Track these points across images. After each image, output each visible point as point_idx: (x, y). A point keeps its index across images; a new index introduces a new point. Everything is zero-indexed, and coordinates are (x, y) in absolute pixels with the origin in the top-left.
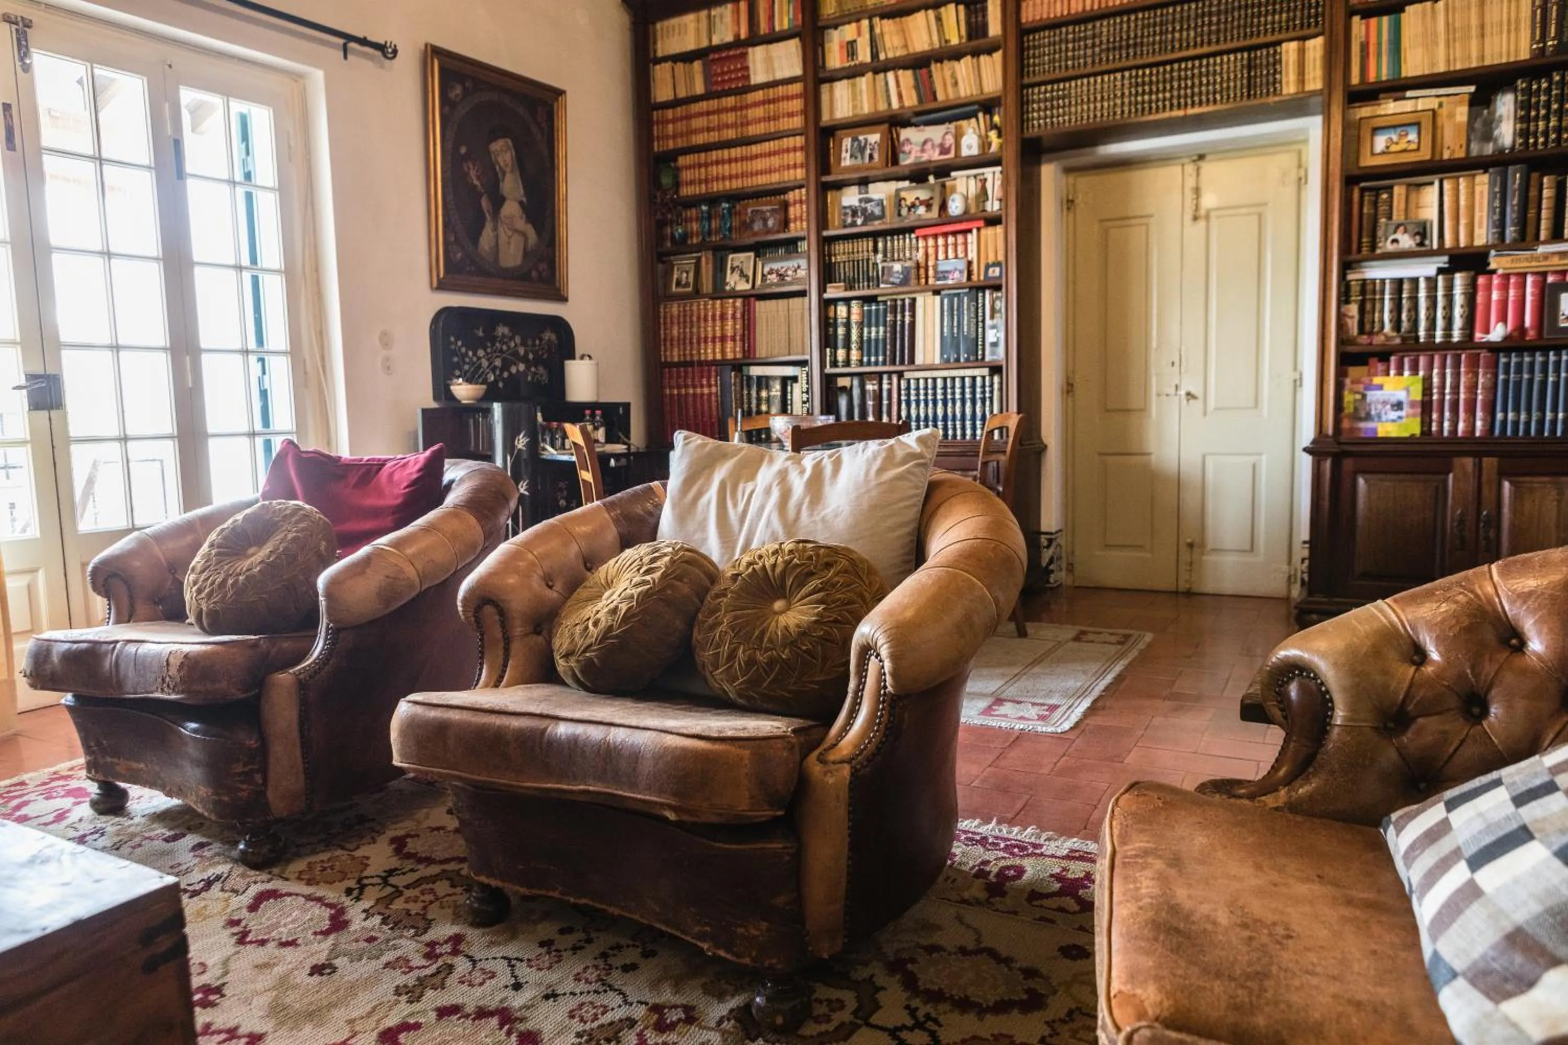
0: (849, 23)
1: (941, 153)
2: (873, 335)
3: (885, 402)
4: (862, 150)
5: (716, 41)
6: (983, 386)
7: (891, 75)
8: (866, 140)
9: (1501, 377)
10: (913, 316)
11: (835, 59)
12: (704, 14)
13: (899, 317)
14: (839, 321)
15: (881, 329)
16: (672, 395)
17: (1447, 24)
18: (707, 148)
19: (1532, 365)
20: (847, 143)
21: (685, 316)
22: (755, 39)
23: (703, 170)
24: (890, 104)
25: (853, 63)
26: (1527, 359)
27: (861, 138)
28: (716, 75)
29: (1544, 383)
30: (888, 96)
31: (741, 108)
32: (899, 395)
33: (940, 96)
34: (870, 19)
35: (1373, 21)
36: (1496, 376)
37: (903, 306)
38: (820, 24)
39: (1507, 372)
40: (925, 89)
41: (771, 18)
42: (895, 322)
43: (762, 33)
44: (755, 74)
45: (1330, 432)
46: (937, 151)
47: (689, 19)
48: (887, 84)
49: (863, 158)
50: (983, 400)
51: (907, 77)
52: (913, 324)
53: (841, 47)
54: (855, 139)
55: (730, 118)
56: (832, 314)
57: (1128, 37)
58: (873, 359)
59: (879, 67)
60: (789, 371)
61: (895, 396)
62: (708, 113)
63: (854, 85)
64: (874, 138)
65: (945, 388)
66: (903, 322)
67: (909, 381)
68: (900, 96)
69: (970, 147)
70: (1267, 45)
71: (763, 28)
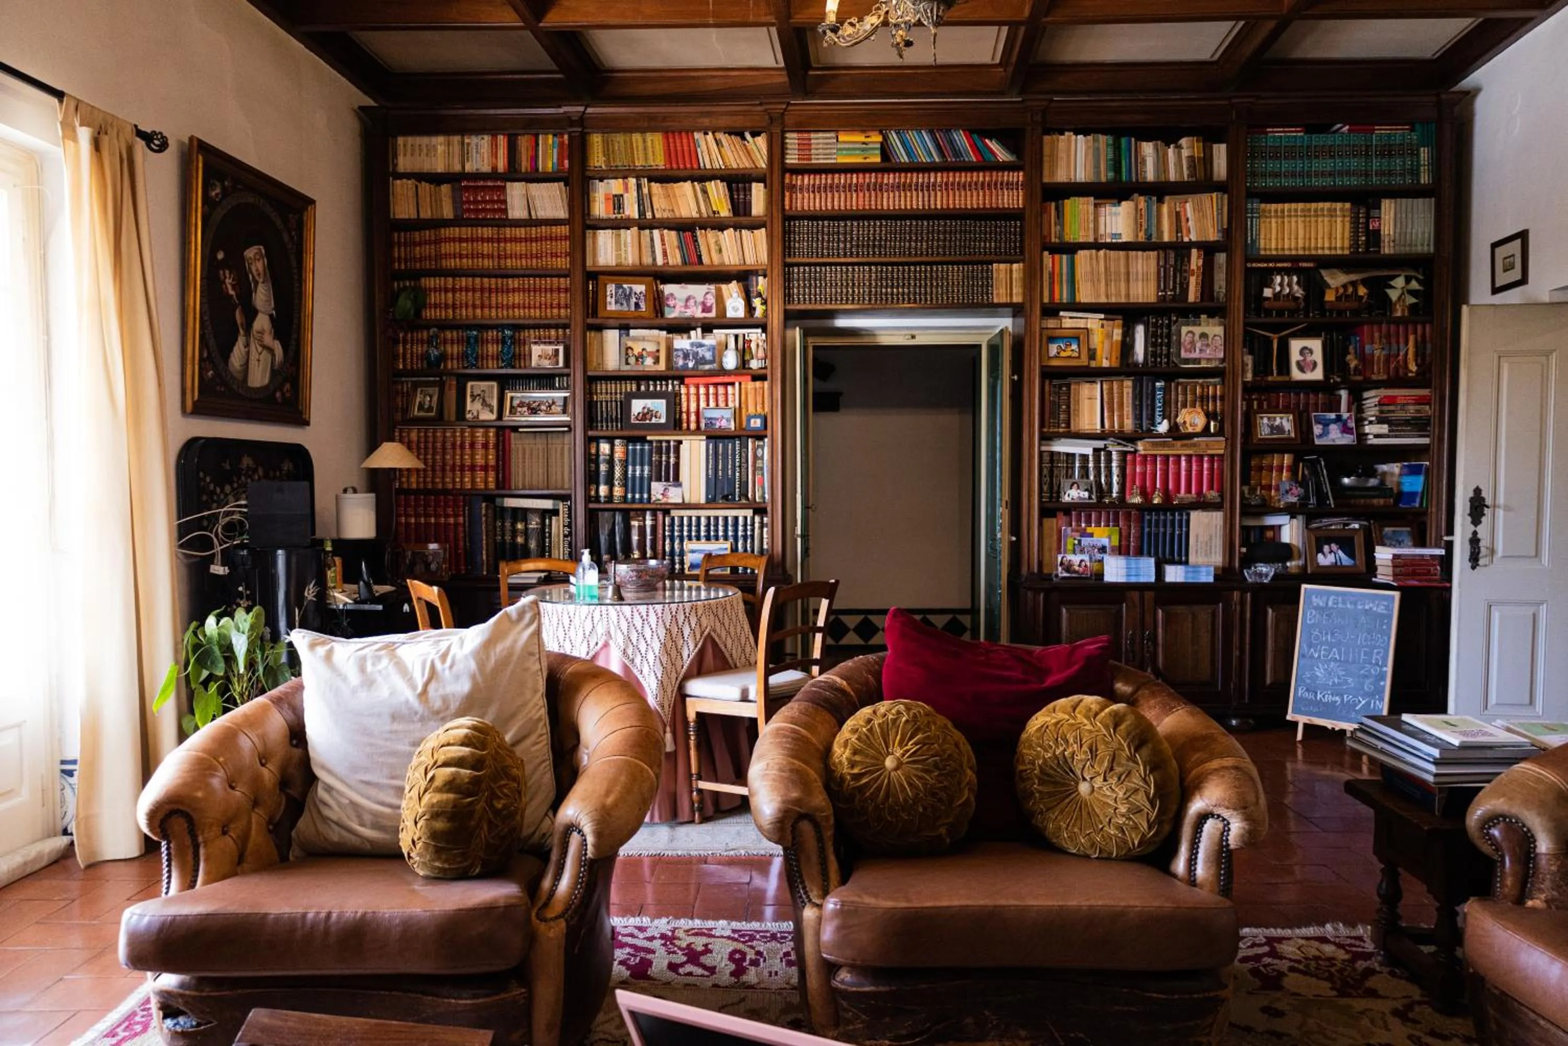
0: (616, 178)
1: (703, 311)
2: (638, 473)
3: (649, 537)
4: (628, 297)
5: (469, 168)
6: (745, 525)
7: (656, 233)
8: (631, 289)
9: (1147, 530)
10: (678, 457)
11: (600, 209)
12: (456, 139)
13: (664, 458)
14: (602, 458)
15: (646, 468)
16: (408, 524)
17: (1106, 268)
18: (456, 273)
19: (1165, 521)
20: (611, 288)
21: (426, 442)
22: (513, 174)
23: (450, 295)
24: (654, 259)
25: (619, 216)
26: (1162, 517)
27: (625, 286)
28: (469, 202)
29: (1172, 534)
30: (653, 252)
31: (499, 241)
32: (664, 530)
33: (705, 259)
34: (638, 178)
35: (1057, 257)
36: (1143, 528)
37: (668, 448)
38: (588, 174)
39: (1150, 526)
40: (691, 250)
41: (534, 159)
42: (660, 462)
43: (523, 170)
44: (513, 209)
45: (1036, 570)
46: (700, 308)
47: (439, 141)
48: (652, 240)
49: (628, 305)
50: (745, 537)
51: (671, 236)
52: (677, 465)
53: (607, 199)
54: (619, 286)
55: (486, 248)
56: (593, 451)
57: (875, 238)
58: (637, 496)
59: (645, 224)
60: (548, 504)
61: (660, 531)
62: (461, 240)
63: (619, 236)
64: (640, 288)
65: (708, 525)
66: (668, 462)
67: (673, 519)
68: (665, 254)
69: (736, 310)
70: (982, 263)
71: (525, 165)
